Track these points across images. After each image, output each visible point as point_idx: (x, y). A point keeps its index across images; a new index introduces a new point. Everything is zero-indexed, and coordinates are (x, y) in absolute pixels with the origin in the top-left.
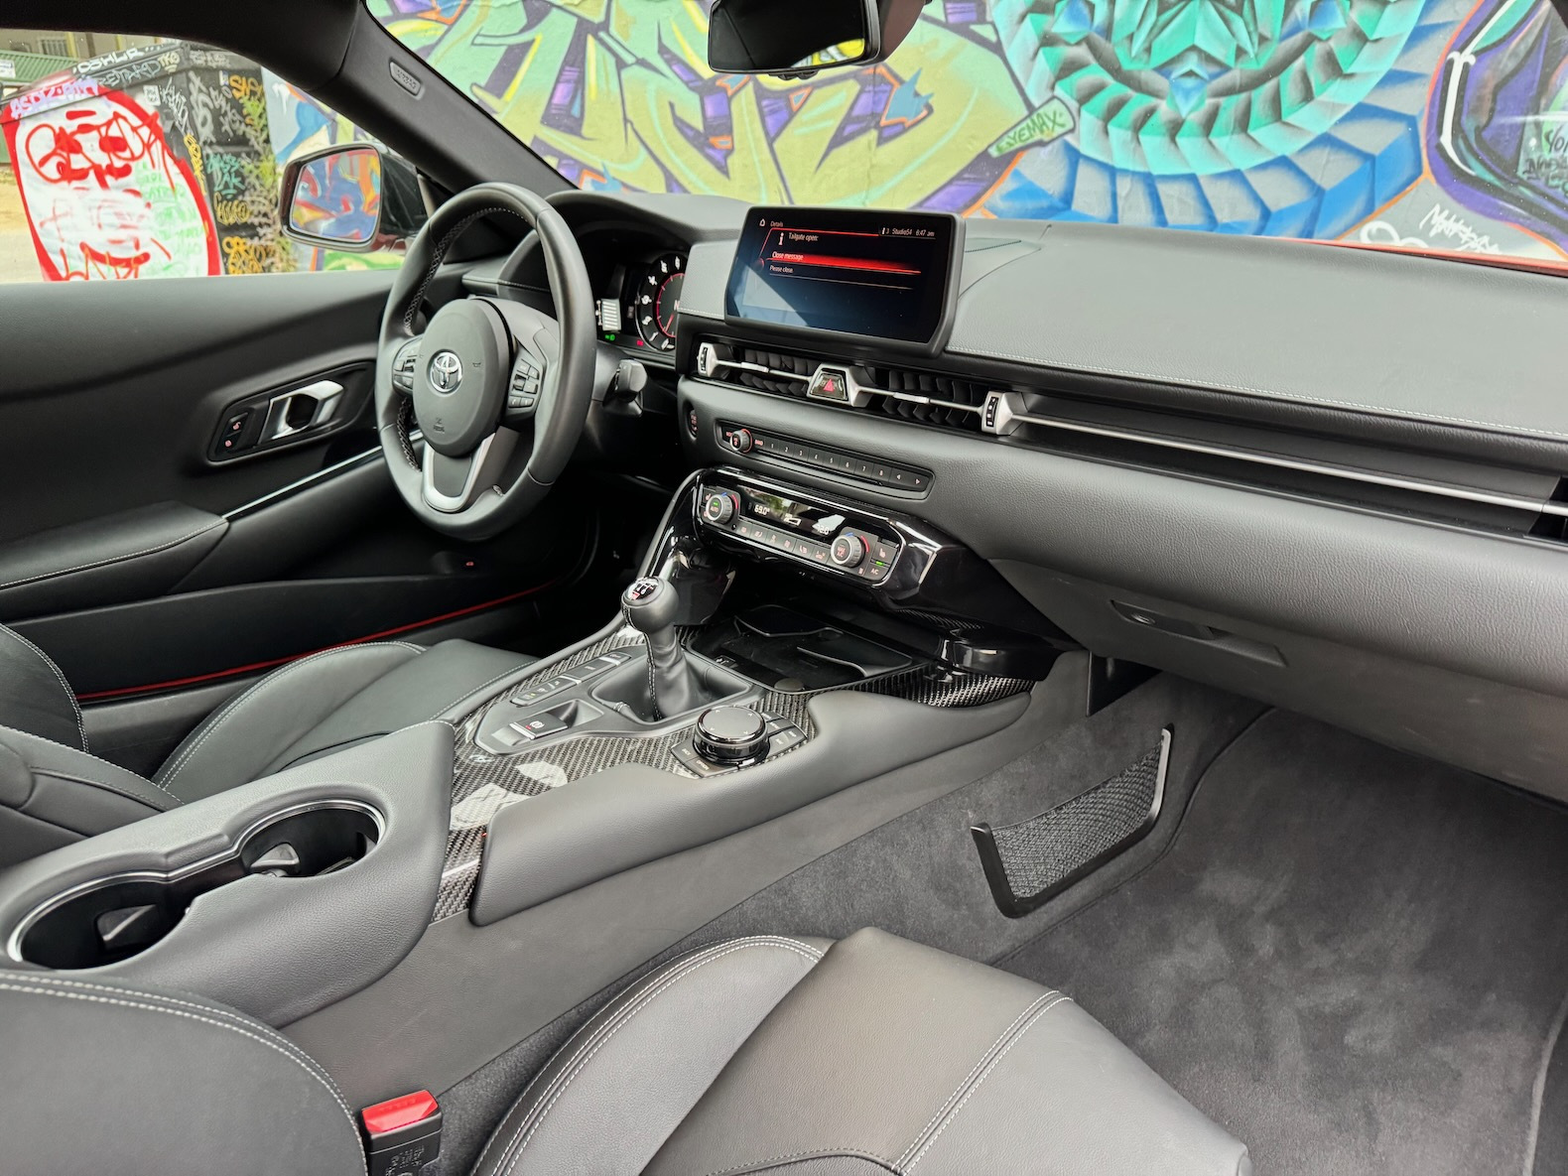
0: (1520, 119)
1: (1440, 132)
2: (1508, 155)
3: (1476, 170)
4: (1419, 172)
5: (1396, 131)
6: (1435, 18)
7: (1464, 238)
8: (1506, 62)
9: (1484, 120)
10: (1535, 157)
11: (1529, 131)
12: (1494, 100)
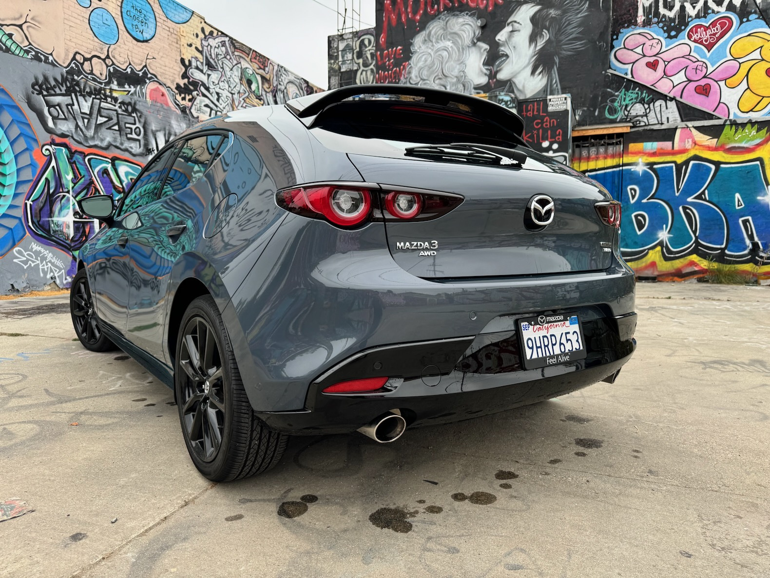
0: (48, 219)
1: (28, 222)
2: (47, 228)
3: (40, 233)
4: (25, 233)
5: (16, 222)
6: (19, 191)
7: (42, 251)
8: (40, 204)
9: (39, 219)
10: (54, 229)
11: (51, 222)
12: (40, 214)
